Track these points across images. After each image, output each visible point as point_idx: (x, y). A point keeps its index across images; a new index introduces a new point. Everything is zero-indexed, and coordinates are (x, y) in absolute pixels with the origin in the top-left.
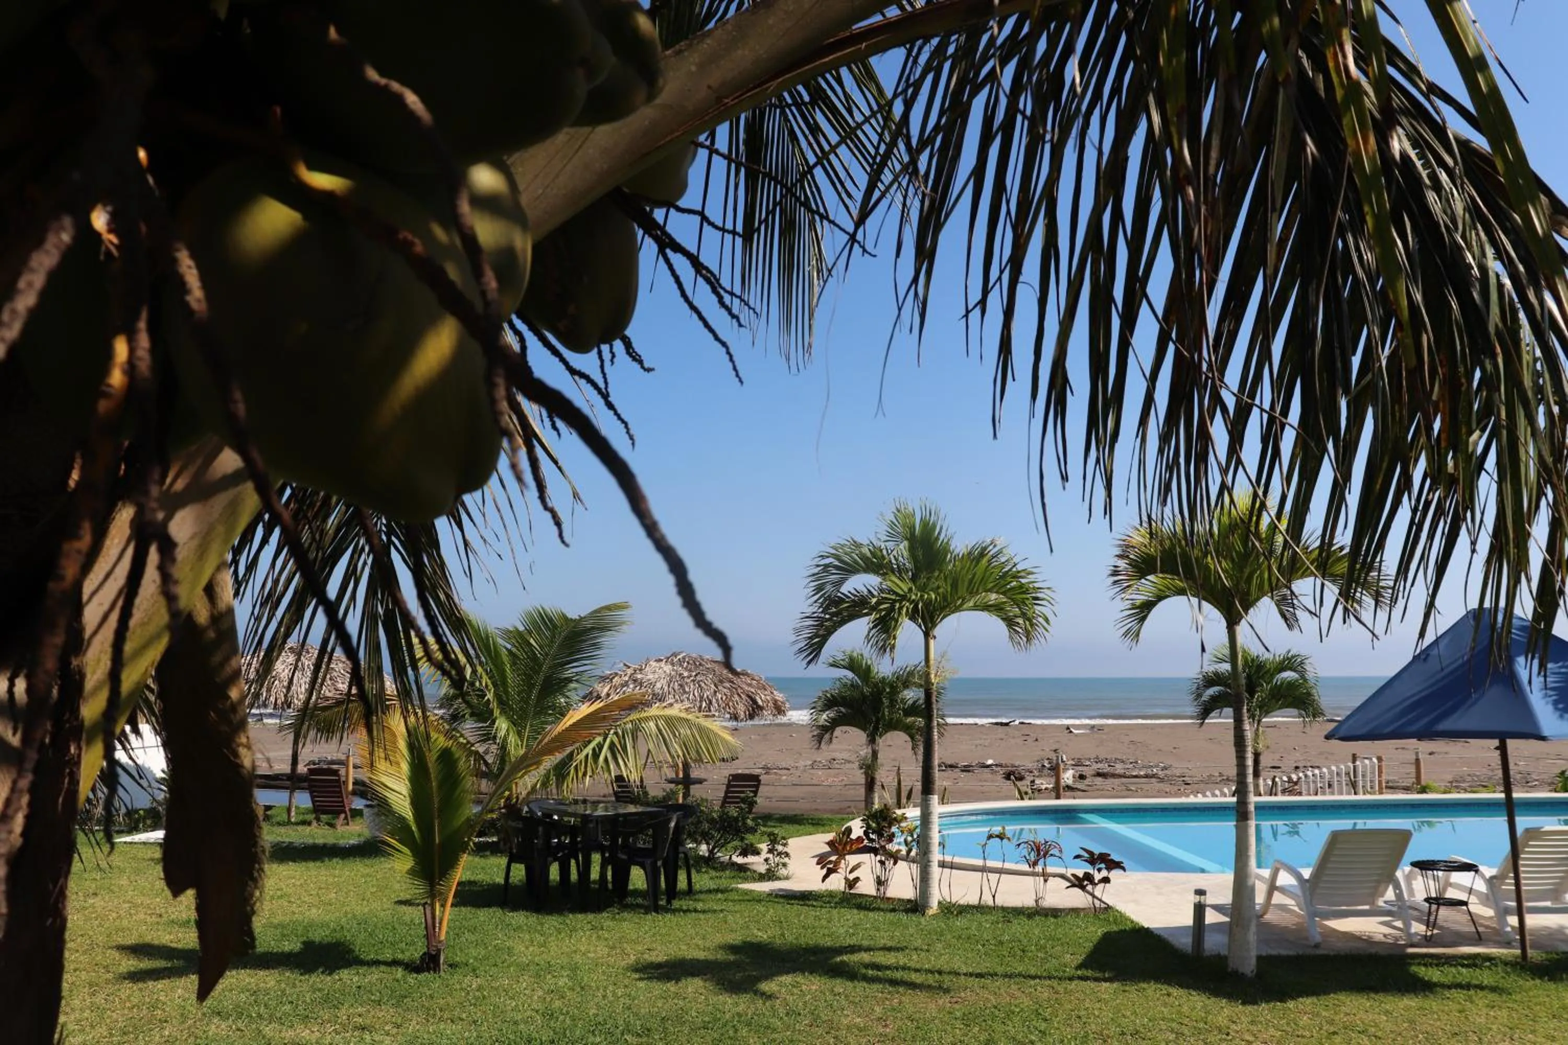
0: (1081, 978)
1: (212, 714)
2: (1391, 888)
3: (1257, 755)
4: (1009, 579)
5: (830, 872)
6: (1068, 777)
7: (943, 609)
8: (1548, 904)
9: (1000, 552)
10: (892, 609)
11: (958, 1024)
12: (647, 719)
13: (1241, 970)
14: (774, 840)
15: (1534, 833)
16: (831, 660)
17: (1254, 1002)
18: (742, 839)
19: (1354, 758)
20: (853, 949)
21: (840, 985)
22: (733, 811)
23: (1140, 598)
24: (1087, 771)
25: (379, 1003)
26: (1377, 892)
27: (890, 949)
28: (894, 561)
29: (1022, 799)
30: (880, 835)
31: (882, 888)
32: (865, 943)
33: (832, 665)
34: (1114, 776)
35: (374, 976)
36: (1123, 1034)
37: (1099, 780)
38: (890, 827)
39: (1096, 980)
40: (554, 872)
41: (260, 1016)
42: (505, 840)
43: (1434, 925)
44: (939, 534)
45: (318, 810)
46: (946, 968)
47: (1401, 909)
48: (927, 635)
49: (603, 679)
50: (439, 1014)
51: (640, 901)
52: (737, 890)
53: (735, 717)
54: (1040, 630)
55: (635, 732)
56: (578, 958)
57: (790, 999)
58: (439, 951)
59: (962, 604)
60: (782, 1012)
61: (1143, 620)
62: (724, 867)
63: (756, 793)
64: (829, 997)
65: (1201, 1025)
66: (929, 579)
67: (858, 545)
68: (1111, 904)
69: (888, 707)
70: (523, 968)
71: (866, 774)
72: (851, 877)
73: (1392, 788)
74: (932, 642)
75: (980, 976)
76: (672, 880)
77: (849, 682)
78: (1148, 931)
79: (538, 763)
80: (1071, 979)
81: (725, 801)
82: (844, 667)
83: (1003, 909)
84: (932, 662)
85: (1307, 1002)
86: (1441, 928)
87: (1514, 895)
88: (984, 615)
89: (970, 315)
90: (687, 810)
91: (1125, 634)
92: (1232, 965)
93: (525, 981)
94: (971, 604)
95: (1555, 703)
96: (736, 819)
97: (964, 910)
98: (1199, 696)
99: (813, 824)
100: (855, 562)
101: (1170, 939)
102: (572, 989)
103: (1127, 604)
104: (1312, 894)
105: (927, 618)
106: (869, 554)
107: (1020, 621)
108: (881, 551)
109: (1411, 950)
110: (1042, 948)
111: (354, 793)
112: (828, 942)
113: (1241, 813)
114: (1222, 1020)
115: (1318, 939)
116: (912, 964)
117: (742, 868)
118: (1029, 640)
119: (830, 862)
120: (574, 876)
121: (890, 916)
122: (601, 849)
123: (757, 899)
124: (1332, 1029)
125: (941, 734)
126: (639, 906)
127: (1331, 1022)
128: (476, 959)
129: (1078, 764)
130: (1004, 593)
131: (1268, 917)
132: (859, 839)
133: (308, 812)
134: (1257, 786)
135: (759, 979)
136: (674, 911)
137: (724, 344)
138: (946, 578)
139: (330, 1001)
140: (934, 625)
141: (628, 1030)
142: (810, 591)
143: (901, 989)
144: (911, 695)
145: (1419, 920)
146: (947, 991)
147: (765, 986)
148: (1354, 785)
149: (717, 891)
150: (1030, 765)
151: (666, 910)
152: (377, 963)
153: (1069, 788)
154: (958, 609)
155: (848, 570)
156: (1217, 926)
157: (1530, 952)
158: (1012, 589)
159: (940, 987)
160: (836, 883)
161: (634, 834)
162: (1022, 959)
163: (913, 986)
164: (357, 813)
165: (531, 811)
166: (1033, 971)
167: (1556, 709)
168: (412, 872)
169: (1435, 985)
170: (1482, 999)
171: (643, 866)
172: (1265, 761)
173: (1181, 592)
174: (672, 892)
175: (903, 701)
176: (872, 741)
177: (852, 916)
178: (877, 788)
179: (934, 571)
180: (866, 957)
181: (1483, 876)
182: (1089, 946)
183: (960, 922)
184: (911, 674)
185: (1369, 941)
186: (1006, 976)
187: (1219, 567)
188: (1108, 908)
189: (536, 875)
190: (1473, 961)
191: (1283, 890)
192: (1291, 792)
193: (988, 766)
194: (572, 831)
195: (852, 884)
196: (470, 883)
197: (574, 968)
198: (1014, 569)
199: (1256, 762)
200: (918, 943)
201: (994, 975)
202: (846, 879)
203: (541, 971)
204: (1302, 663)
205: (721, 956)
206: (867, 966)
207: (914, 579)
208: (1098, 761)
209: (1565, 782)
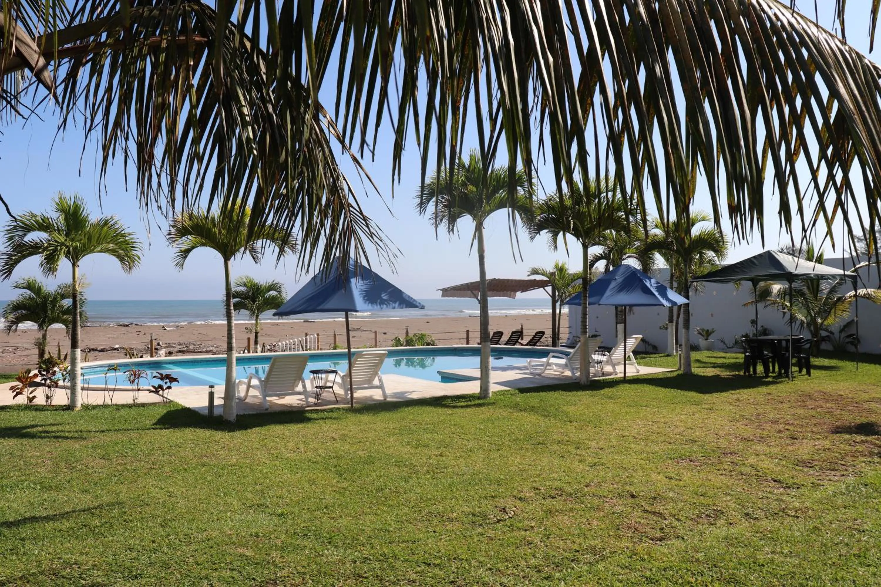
0: (153, 429)
2: (300, 382)
3: (256, 333)
4: (119, 237)
5: (18, 394)
6: (162, 353)
7: (83, 251)
8: (366, 386)
9: (116, 223)
10: (55, 250)
11: (90, 450)
13: (229, 419)
16: (15, 285)
17: (233, 431)
19: (306, 335)
20: (33, 426)
21: (25, 441)
23: (184, 247)
26: (295, 385)
27: (54, 425)
28: (55, 225)
29: (131, 358)
30: (48, 372)
31: (49, 401)
32: (40, 423)
33: (16, 287)
34: (188, 352)
36: (170, 446)
38: (53, 367)
39: (161, 429)
43: (319, 398)
44: (83, 211)
46: (84, 430)
48: (74, 265)
54: (136, 262)
59: (93, 249)
61: (186, 257)
64: (20, 446)
65: (208, 441)
66: (76, 235)
67: (35, 216)
68: (172, 399)
69: (50, 309)
71: (39, 348)
72: (31, 396)
74: (77, 269)
75: (103, 431)
77: (28, 296)
78: (189, 409)
80: (148, 429)
82: (24, 288)
83: (116, 405)
84: (76, 279)
85: (257, 429)
86: (323, 400)
87: (349, 383)
88: (107, 255)
91: (177, 265)
92: (225, 417)
94: (99, 249)
95: (364, 297)
97: (95, 407)
99: (5, 378)
100: (33, 225)
101: (199, 412)
103: (178, 250)
104: (265, 387)
105: (74, 256)
106: (41, 221)
107: (125, 258)
108: (48, 219)
109: (307, 409)
110: (135, 419)
112: (18, 425)
114: (217, 438)
115: (268, 407)
116: (66, 430)
118: (130, 268)
119: (18, 389)
121: (54, 412)
127: (265, 435)
129: (168, 346)
130: (116, 244)
131: (247, 401)
132: (36, 375)
138: (85, 235)
140: (78, 260)
142: (5, 240)
143: (60, 440)
144: (67, 302)
145: (312, 396)
146: (85, 439)
148: (305, 347)
150: (140, 348)
154: (92, 251)
155: (28, 228)
157: (354, 405)
158: (121, 242)
159: (81, 438)
160: (22, 400)
162: (124, 424)
163: (67, 438)
166: (130, 428)
167: (364, 299)
169: (312, 419)
170: (329, 422)
173: (203, 245)
175: (61, 307)
176: (42, 328)
177: (32, 414)
179: (78, 231)
180: (40, 429)
181: (340, 375)
182: (159, 417)
183: (93, 412)
184: (65, 289)
185: (291, 406)
186: (116, 430)
187: (221, 233)
188: (171, 401)
190: (332, 410)
191: (254, 387)
192: (270, 350)
193: (115, 349)
195: (31, 400)
198: (123, 232)
200: (69, 421)
201: (109, 431)
202: (28, 397)
204: (280, 287)
206: (41, 432)
207: (67, 235)
208: (180, 344)
209: (398, 342)
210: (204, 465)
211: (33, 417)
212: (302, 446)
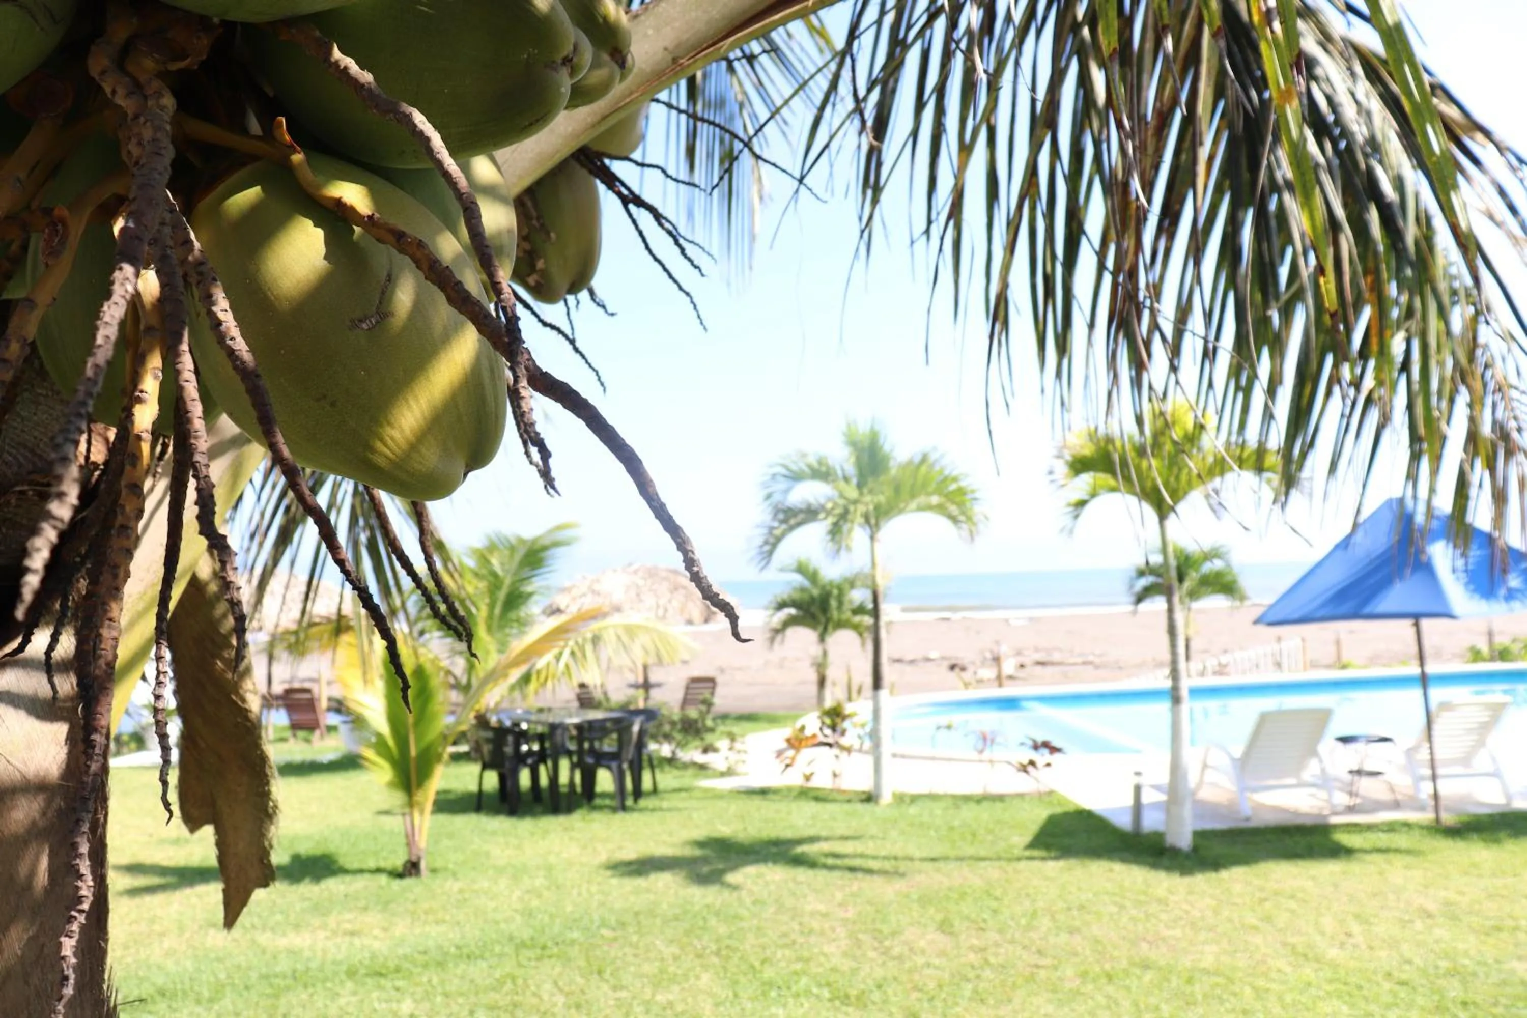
0: (1028, 858)
1: (219, 663)
2: (1314, 762)
3: (1188, 641)
4: (949, 483)
5: (788, 766)
6: (1009, 667)
7: (887, 513)
8: (1459, 770)
9: (942, 456)
10: (846, 514)
11: (915, 906)
12: (606, 628)
13: (1178, 846)
14: (732, 738)
15: (1446, 706)
16: (782, 565)
17: (1190, 874)
18: (702, 739)
19: (1279, 639)
20: (812, 840)
21: (802, 874)
22: (693, 713)
23: (1075, 496)
24: (1027, 661)
25: (365, 909)
26: (1302, 766)
27: (847, 838)
28: (839, 469)
29: (967, 689)
30: (834, 730)
31: (837, 781)
32: (824, 834)
33: (783, 570)
34: (1052, 664)
35: (359, 883)
36: (1069, 909)
37: (1039, 668)
38: (843, 722)
39: (1043, 859)
40: (525, 778)
41: (253, 927)
42: (477, 748)
43: (1357, 795)
45: (295, 727)
46: (900, 854)
47: (1325, 782)
48: (872, 538)
49: (563, 590)
50: (423, 917)
51: (607, 802)
52: (700, 789)
53: (690, 622)
54: (982, 527)
55: (596, 640)
56: (552, 859)
57: (755, 889)
58: (419, 859)
59: (905, 508)
60: (748, 901)
61: (1077, 516)
62: (685, 766)
63: (712, 694)
64: (791, 885)
65: (1142, 898)
66: (875, 483)
67: (804, 455)
68: (1054, 788)
69: (836, 608)
70: (500, 870)
71: (817, 671)
72: (808, 771)
73: (1314, 665)
74: (877, 545)
75: (933, 860)
76: (637, 781)
77: (799, 585)
78: (1090, 813)
79: (505, 676)
80: (1019, 859)
81: (685, 702)
82: (793, 571)
84: (877, 564)
85: (1239, 872)
86: (1363, 798)
87: (1428, 764)
88: (928, 515)
89: (915, 245)
90: (650, 714)
92: (1170, 840)
93: (503, 882)
94: (914, 505)
95: (1466, 585)
96: (696, 721)
97: (915, 798)
98: (1131, 587)
100: (802, 470)
101: (1111, 819)
102: (548, 888)
104: (1243, 772)
105: (873, 522)
106: (814, 463)
107: (962, 518)
108: (826, 460)
109: (1334, 820)
110: (991, 832)
111: (329, 709)
112: (788, 834)
113: (1175, 697)
114: (1161, 892)
115: (1248, 812)
116: (869, 852)
117: (703, 767)
118: (972, 536)
119: (788, 757)
120: (544, 781)
121: (846, 807)
122: (569, 754)
123: (718, 796)
124: (1263, 895)
125: (888, 632)
126: (606, 807)
127: (1262, 889)
128: (455, 863)
129: (1019, 653)
130: (944, 496)
131: (1201, 794)
132: (814, 736)
133: (283, 729)
134: (1188, 670)
135: (723, 872)
136: (641, 810)
137: (687, 294)
138: (889, 483)
139: (319, 909)
140: (879, 528)
141: (603, 924)
143: (859, 876)
144: (859, 596)
145: (1341, 790)
146: (903, 875)
147: (731, 878)
148: (1279, 665)
149: (679, 790)
150: (972, 657)
151: (632, 810)
152: (361, 871)
153: (1011, 677)
154: (901, 511)
155: (796, 477)
156: (1155, 806)
157: (1443, 815)
158: (952, 491)
159: (896, 872)
160: (794, 779)
161: (600, 739)
162: (972, 843)
163: (869, 871)
164: (331, 729)
165: (500, 721)
166: (983, 853)
167: (1467, 588)
168: (391, 785)
169: (1354, 850)
170: (1399, 861)
171: (609, 768)
172: (1194, 645)
173: (1114, 489)
174: (638, 793)
175: (851, 602)
176: (822, 639)
177: (810, 807)
178: (828, 683)
179: (878, 477)
180: (825, 847)
181: (1400, 747)
182: (1035, 828)
183: (913, 810)
184: (857, 576)
185: (1295, 812)
186: (958, 858)
188: (1051, 792)
189: (507, 781)
190: (1391, 828)
191: (1215, 768)
193: (932, 660)
194: (541, 738)
195: (808, 778)
196: (446, 792)
197: (549, 869)
198: (952, 474)
199: (1187, 647)
200: (874, 831)
201: (946, 858)
202: (802, 773)
203: (517, 873)
204: (1226, 553)
205: (689, 852)
206: (827, 855)
207: (860, 486)
208: (1037, 650)
209: (1476, 655)
210: (1146, 966)
211: (814, 818)
212: (1356, 928)
